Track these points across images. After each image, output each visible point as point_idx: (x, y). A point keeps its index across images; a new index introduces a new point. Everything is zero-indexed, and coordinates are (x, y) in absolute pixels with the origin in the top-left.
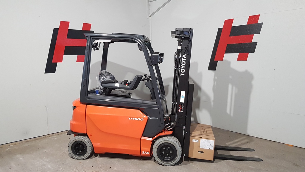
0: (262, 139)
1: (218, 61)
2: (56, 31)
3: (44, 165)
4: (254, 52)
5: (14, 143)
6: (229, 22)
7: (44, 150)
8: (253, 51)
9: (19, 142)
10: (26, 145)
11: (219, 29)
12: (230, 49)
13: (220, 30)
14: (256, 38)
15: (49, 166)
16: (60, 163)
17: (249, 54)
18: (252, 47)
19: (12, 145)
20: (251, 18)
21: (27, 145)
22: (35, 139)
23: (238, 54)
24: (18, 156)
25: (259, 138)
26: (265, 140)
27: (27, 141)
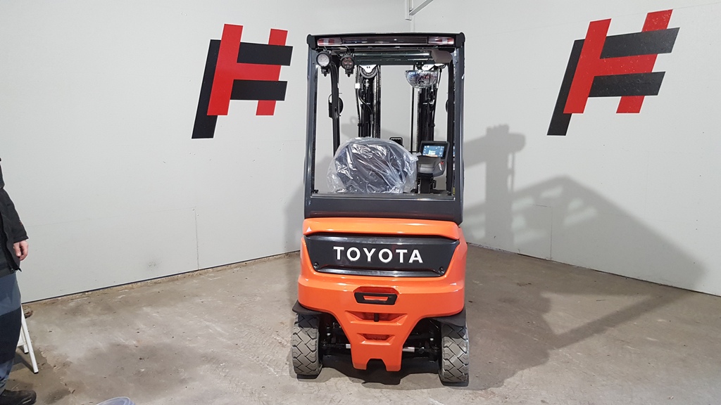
0: (671, 288)
1: (573, 114)
2: (214, 45)
3: (207, 327)
4: (657, 94)
5: (130, 285)
6: (599, 27)
7: (198, 300)
8: (655, 92)
9: (139, 284)
10: (156, 289)
11: (576, 42)
12: (601, 88)
13: (578, 45)
14: (662, 63)
15: (219, 329)
16: (240, 323)
17: (646, 97)
18: (652, 84)
19: (126, 288)
20: (651, 16)
21: (158, 290)
22: (172, 278)
23: (620, 97)
24: (147, 310)
25: (661, 285)
26: (675, 289)
27: (156, 283)
